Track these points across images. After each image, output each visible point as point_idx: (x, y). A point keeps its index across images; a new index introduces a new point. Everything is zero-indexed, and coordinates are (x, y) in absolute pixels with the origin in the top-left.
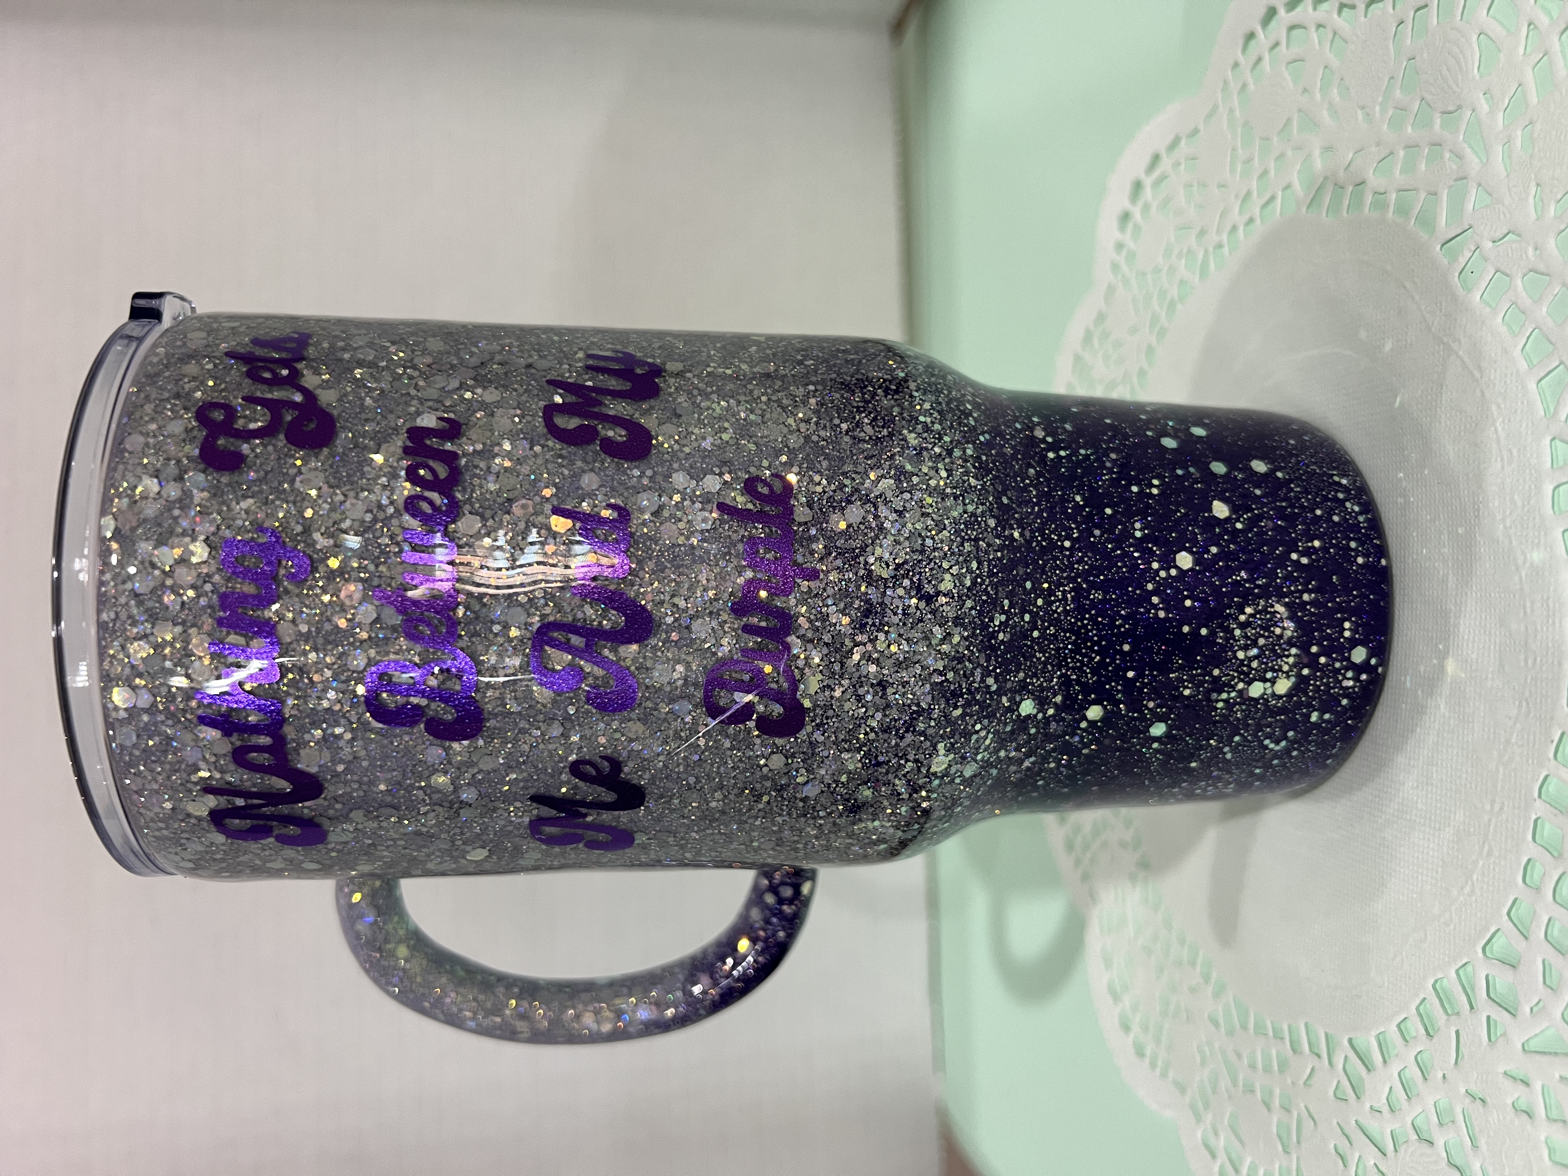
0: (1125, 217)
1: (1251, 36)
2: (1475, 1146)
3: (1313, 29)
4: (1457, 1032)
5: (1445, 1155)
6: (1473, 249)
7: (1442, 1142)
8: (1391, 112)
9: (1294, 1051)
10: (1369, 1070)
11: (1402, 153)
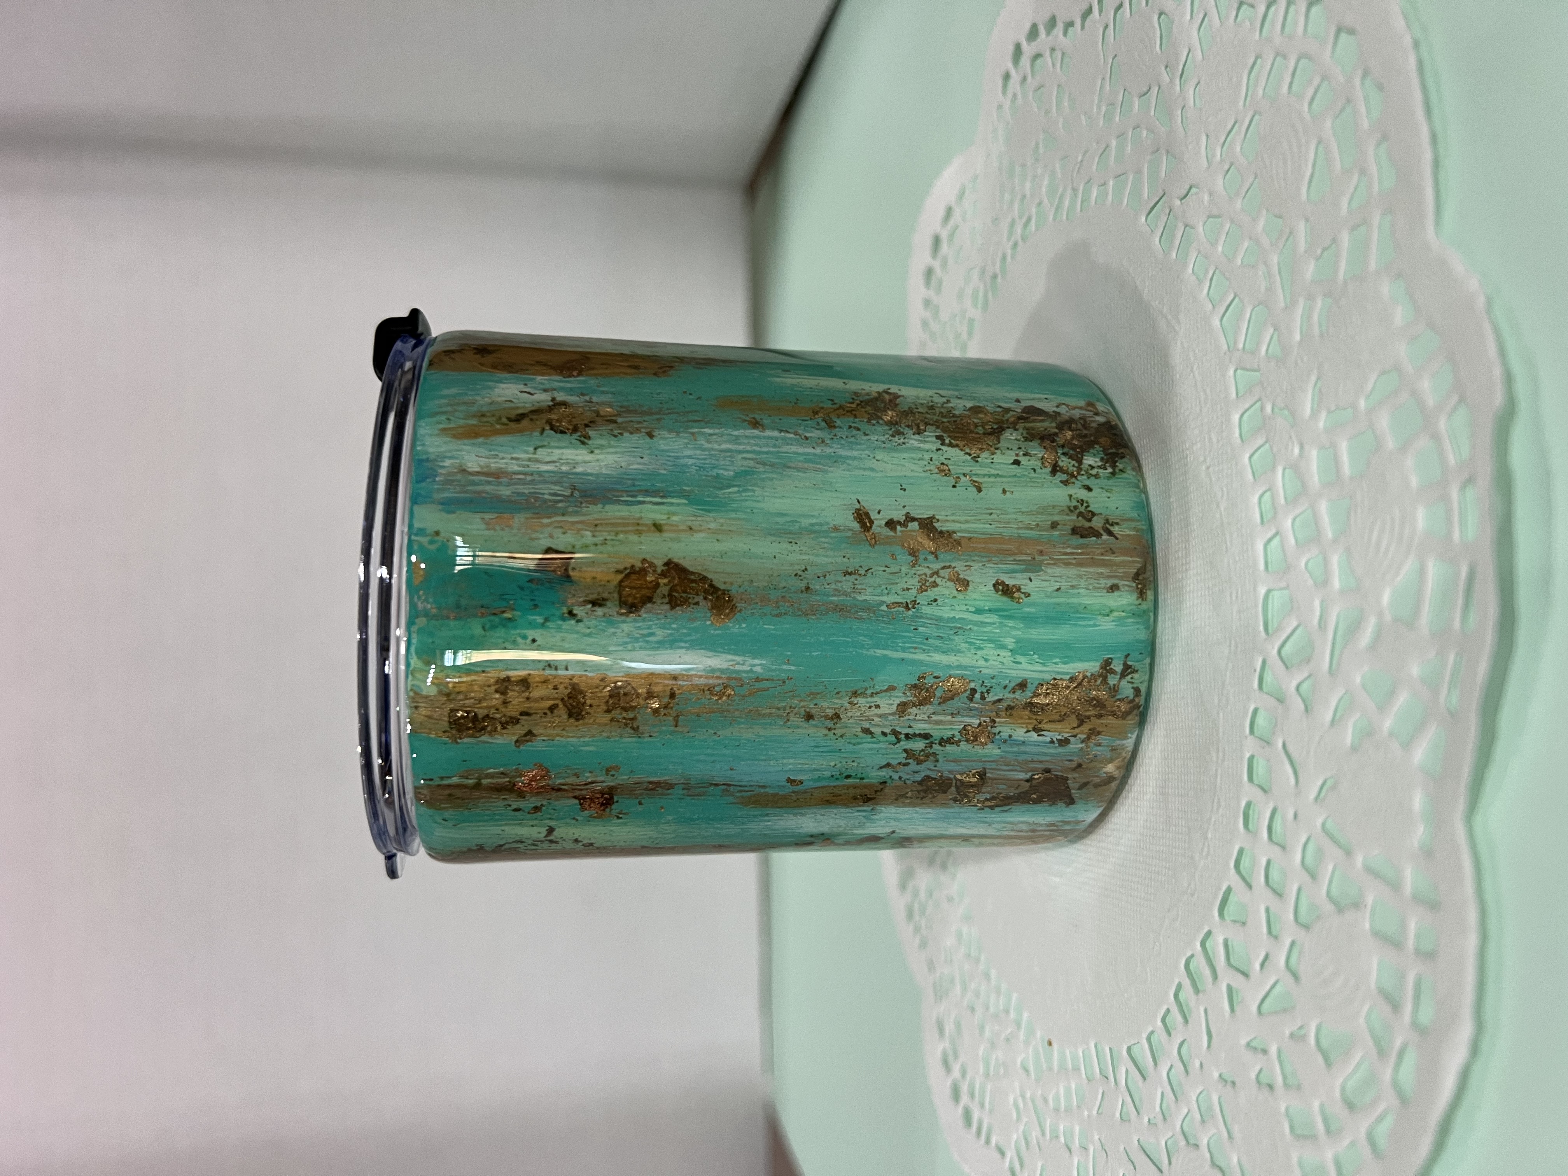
0: (929, 273)
1: (1007, 76)
2: (1230, 1136)
3: (1047, 54)
4: (1206, 1011)
5: (1208, 1155)
6: (1167, 211)
7: (1205, 1141)
8: (1104, 109)
9: (1089, 1080)
10: (1144, 1078)
11: (1114, 143)
